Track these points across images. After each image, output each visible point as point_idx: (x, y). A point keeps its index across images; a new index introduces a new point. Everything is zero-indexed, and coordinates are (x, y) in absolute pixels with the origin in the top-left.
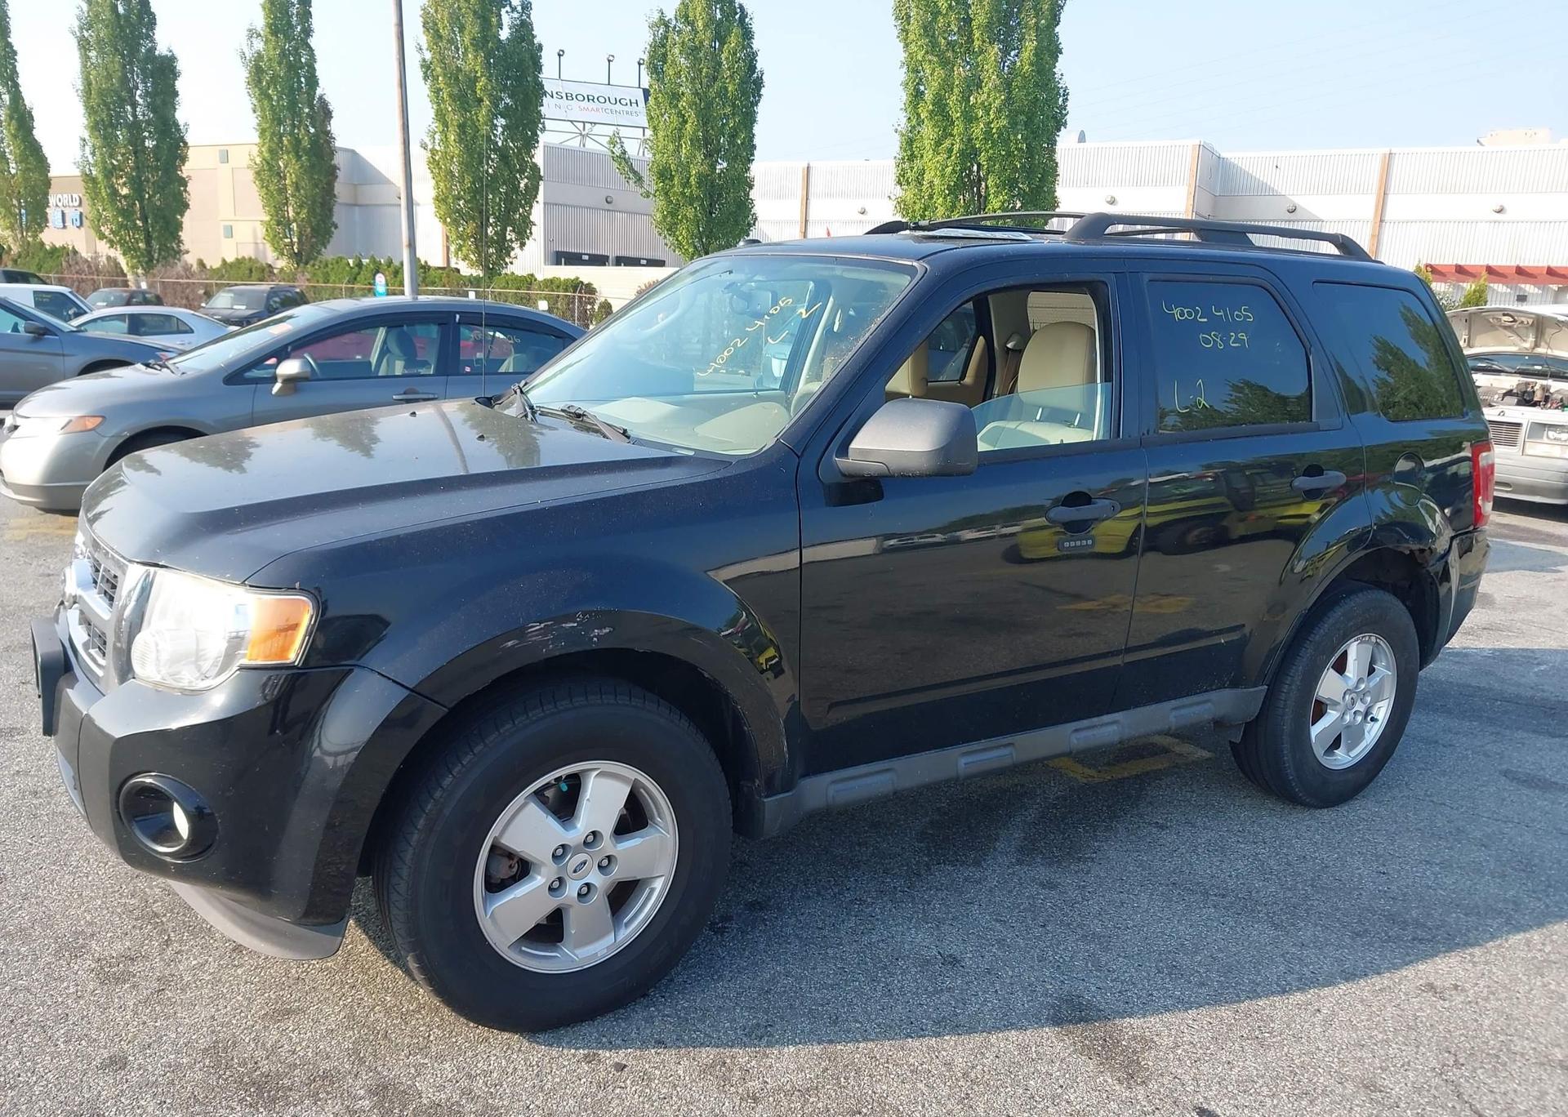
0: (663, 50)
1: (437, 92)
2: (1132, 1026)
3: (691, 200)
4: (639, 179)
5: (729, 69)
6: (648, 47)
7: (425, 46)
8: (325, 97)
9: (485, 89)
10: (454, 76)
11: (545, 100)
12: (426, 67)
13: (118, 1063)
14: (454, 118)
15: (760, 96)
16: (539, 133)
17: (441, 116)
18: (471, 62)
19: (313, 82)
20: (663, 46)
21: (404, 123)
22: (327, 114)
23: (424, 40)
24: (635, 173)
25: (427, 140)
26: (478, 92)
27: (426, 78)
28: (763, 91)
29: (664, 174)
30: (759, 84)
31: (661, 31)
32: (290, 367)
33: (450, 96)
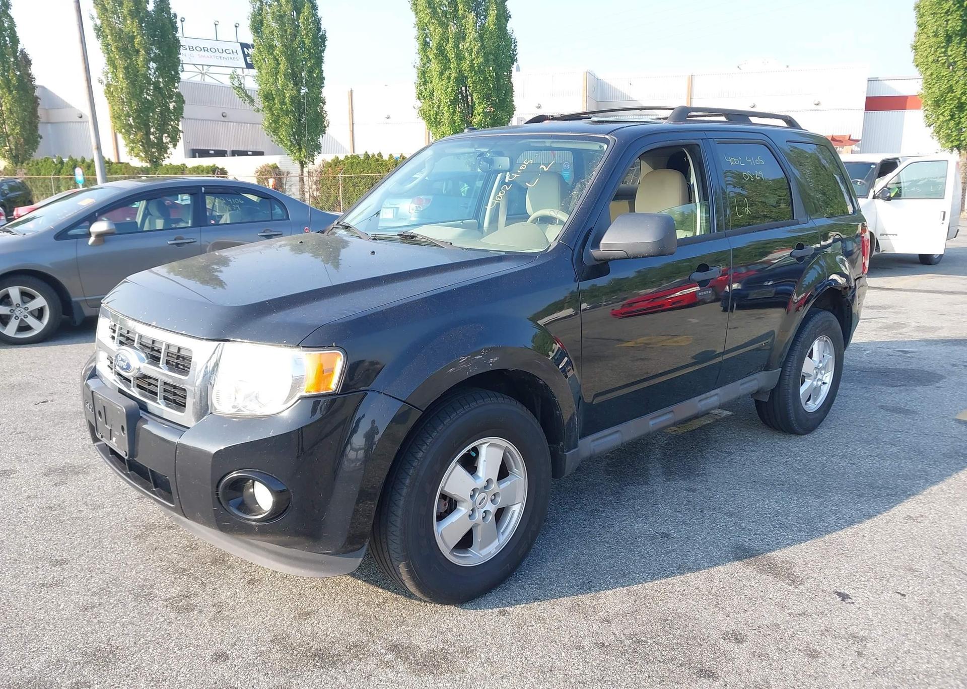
0: (260, 17)
1: (107, 45)
2: (778, 555)
3: (287, 113)
4: (252, 101)
5: (305, 29)
6: (250, 16)
7: (95, 15)
8: (25, 50)
9: (140, 43)
10: (119, 35)
11: (182, 51)
12: (98, 30)
13: (221, 656)
14: (120, 63)
15: (325, 46)
16: (179, 72)
17: (111, 62)
18: (130, 26)
19: (15, 41)
20: (260, 15)
21: (86, 67)
22: (28, 63)
23: (95, 12)
24: (249, 97)
25: (103, 78)
26: (136, 45)
27: (98, 37)
28: (327, 43)
29: (268, 97)
30: (324, 38)
31: (258, 5)
32: (100, 226)
33: (117, 48)
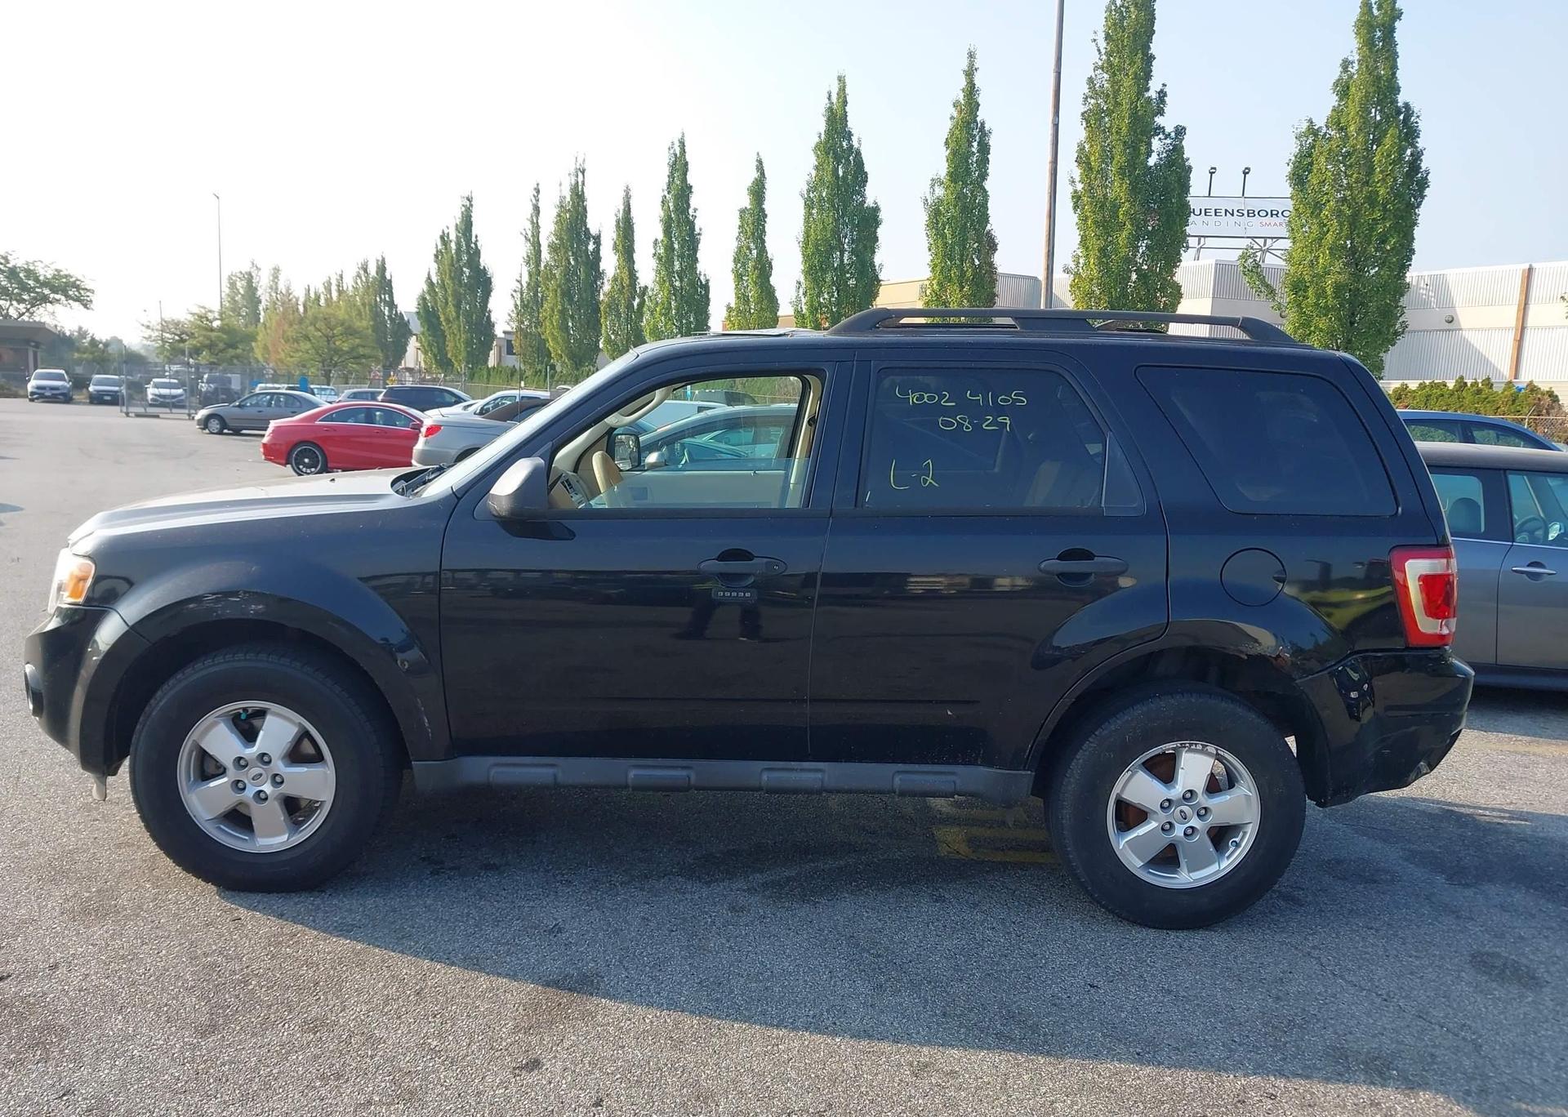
0: (1309, 160)
1: (1084, 219)
3: (1327, 310)
4: (1272, 292)
5: (1381, 172)
6: (1293, 158)
7: (1077, 179)
8: (992, 232)
9: (1126, 213)
10: (1101, 204)
11: (1192, 218)
12: (1077, 198)
14: (1096, 244)
15: (1423, 197)
16: (1182, 252)
17: (1084, 242)
18: (1118, 189)
19: (984, 218)
20: (1310, 155)
21: (1049, 251)
22: (993, 247)
23: (1077, 173)
24: (1268, 286)
25: (1072, 265)
26: (1121, 217)
27: (1075, 207)
28: (1427, 192)
29: (1298, 287)
30: (1423, 184)
31: (1310, 140)
33: (1095, 222)
